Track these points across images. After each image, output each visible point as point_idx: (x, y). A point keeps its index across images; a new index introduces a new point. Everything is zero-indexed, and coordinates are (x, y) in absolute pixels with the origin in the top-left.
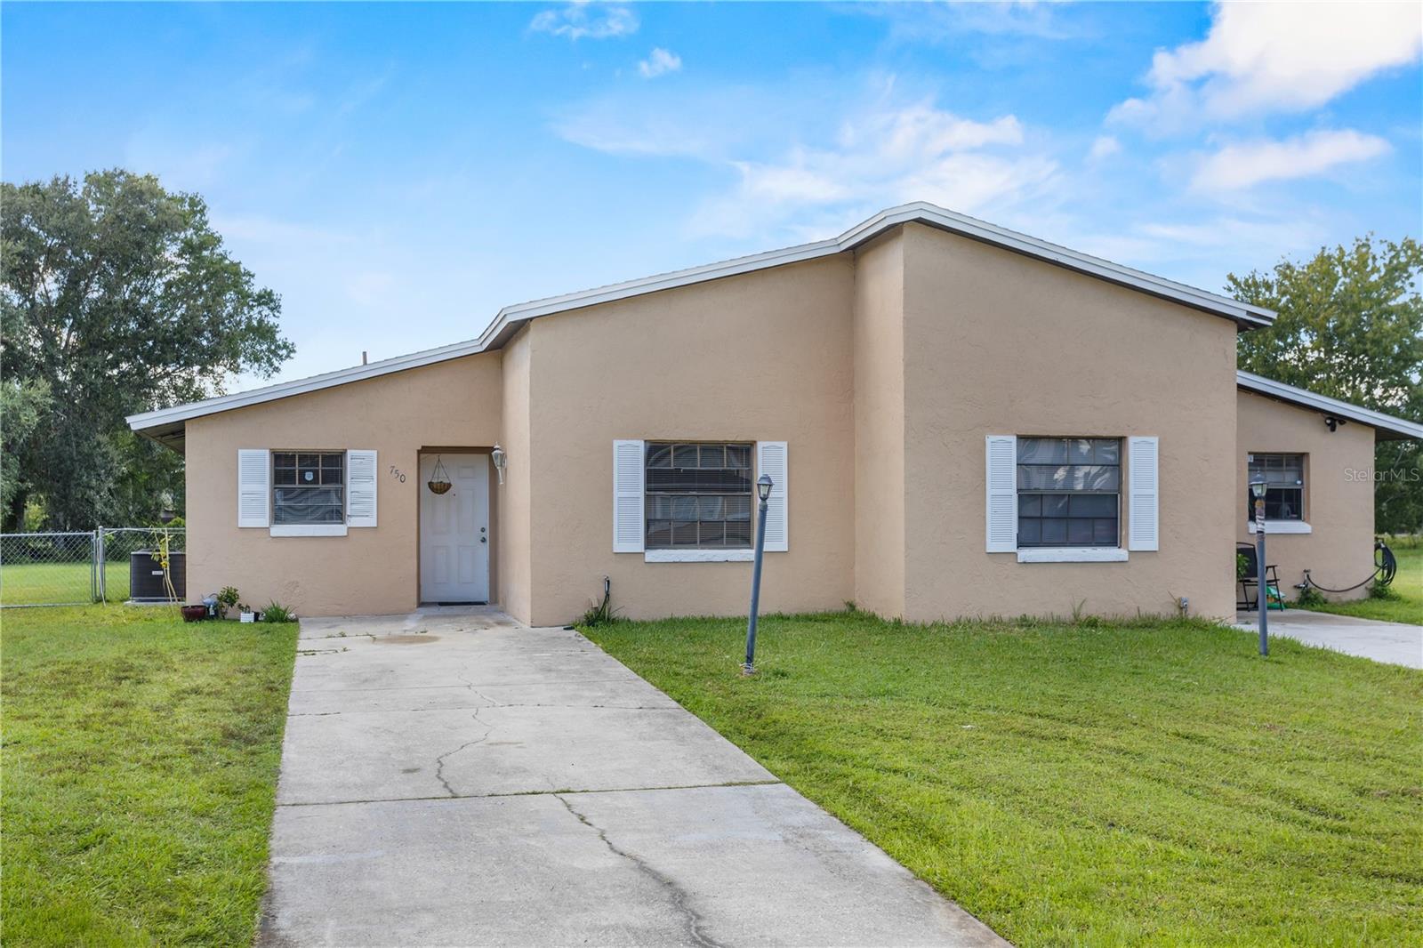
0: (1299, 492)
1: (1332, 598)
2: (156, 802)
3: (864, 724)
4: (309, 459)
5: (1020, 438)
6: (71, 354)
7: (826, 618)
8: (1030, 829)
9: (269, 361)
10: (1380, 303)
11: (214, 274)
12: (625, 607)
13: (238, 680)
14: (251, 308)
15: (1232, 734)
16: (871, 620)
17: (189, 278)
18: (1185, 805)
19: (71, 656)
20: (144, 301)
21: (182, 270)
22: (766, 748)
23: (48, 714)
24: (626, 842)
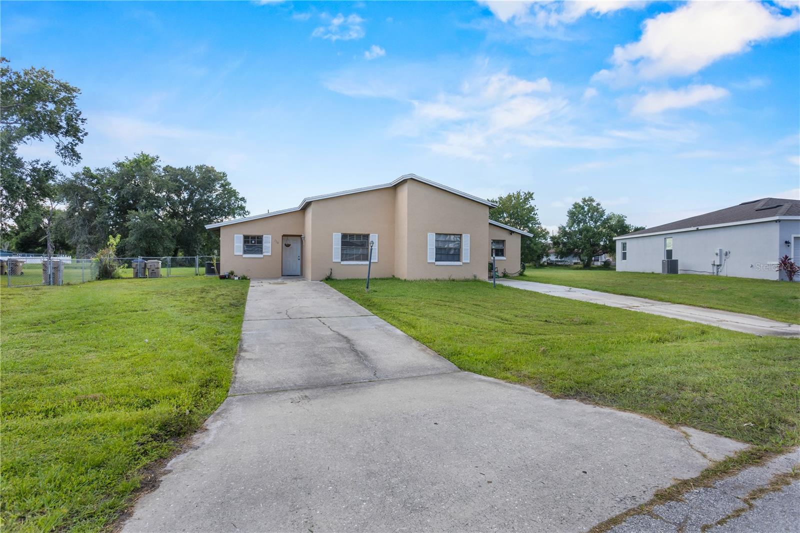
0: (503, 250)
1: (511, 275)
2: (212, 319)
3: (396, 303)
4: (253, 238)
5: (436, 234)
6: (190, 213)
7: (387, 279)
8: (437, 325)
9: (243, 216)
10: (522, 207)
11: (229, 193)
12: (335, 276)
13: (234, 292)
14: (239, 202)
15: (486, 304)
16: (399, 279)
17: (222, 193)
18: (475, 319)
19: (189, 287)
20: (210, 199)
21: (220, 191)
22: (371, 308)
23: (183, 300)
24: (335, 329)
